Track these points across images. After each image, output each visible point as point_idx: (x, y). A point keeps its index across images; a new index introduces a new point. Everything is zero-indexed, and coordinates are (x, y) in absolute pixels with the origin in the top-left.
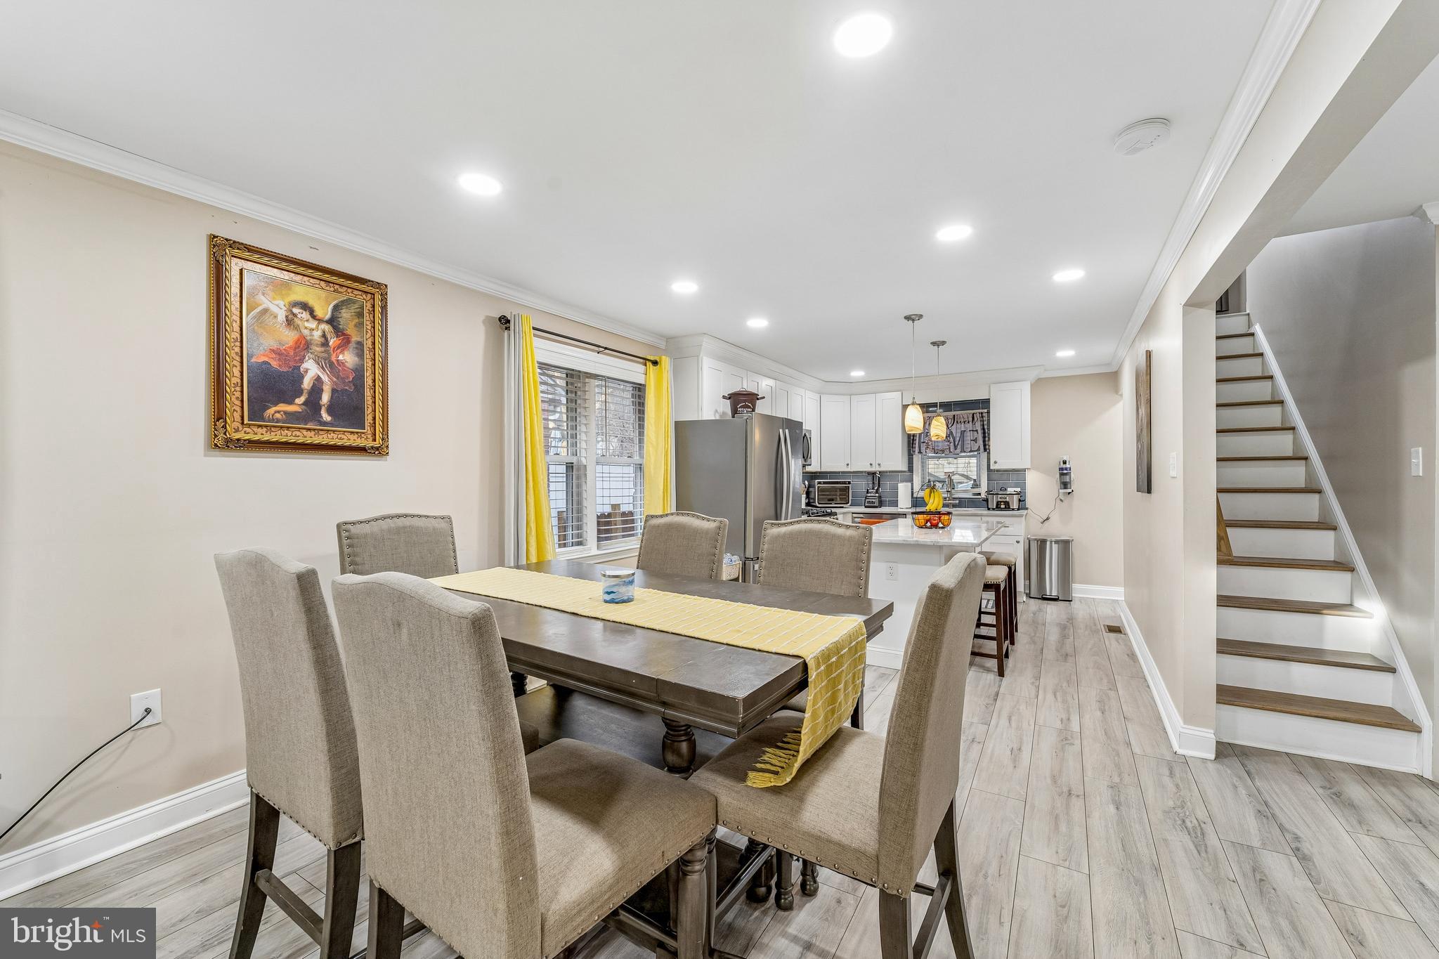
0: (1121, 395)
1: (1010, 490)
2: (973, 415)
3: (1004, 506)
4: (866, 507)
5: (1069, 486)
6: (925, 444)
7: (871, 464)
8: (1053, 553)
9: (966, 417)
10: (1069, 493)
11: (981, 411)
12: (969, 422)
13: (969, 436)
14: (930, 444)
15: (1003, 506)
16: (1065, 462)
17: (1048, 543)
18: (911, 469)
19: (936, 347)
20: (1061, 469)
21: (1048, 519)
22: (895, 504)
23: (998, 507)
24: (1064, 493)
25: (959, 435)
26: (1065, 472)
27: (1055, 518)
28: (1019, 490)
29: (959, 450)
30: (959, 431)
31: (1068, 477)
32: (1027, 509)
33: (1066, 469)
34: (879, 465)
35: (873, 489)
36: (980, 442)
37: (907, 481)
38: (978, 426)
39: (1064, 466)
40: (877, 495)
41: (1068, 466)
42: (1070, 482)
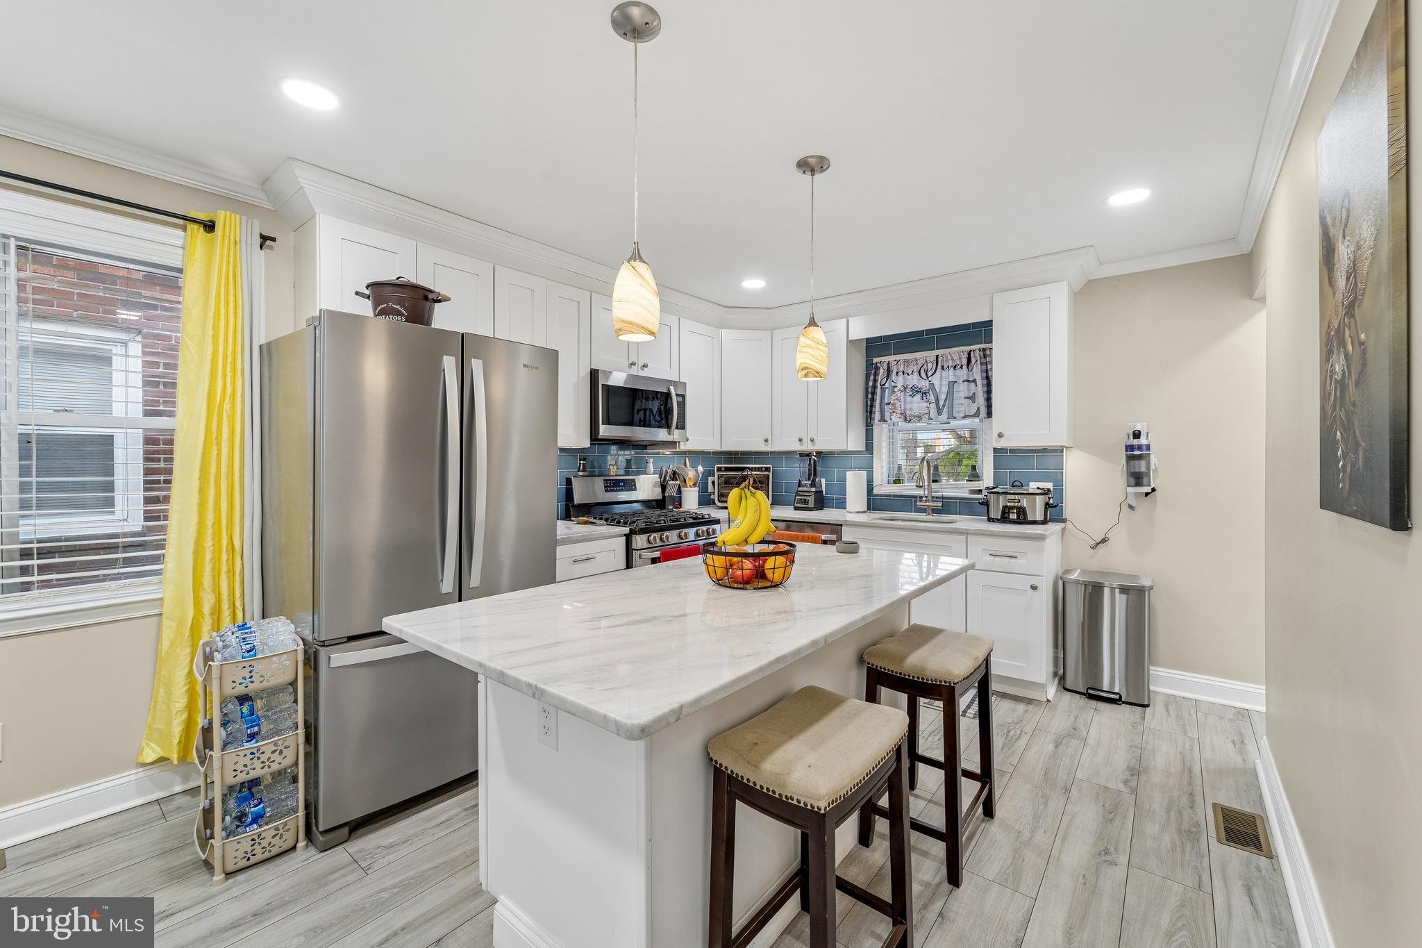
0: (1263, 300)
1: (1033, 486)
2: (969, 354)
3: (1015, 516)
4: (796, 509)
5: (1145, 480)
6: (890, 406)
7: (800, 440)
8: (1114, 610)
9: (956, 357)
10: (1147, 494)
11: (982, 346)
12: (961, 367)
13: (962, 390)
14: (898, 405)
15: (1013, 516)
16: (1137, 435)
17: (1107, 591)
18: (869, 447)
19: (808, 176)
20: (1130, 448)
21: (1104, 541)
22: (841, 504)
23: (1004, 519)
24: (1137, 494)
25: (945, 389)
26: (1137, 453)
27: (1119, 539)
28: (1049, 485)
29: (944, 416)
30: (945, 383)
31: (1143, 463)
32: (1064, 521)
33: (1140, 447)
34: (812, 440)
35: (809, 479)
36: (981, 401)
37: (860, 468)
38: (977, 373)
39: (1136, 442)
40: (813, 489)
41: (1143, 441)
42: (1148, 474)
